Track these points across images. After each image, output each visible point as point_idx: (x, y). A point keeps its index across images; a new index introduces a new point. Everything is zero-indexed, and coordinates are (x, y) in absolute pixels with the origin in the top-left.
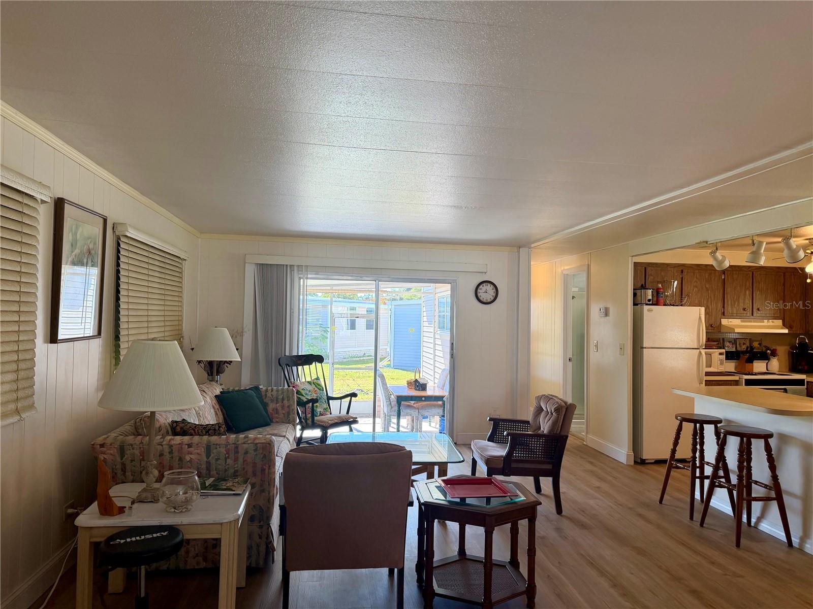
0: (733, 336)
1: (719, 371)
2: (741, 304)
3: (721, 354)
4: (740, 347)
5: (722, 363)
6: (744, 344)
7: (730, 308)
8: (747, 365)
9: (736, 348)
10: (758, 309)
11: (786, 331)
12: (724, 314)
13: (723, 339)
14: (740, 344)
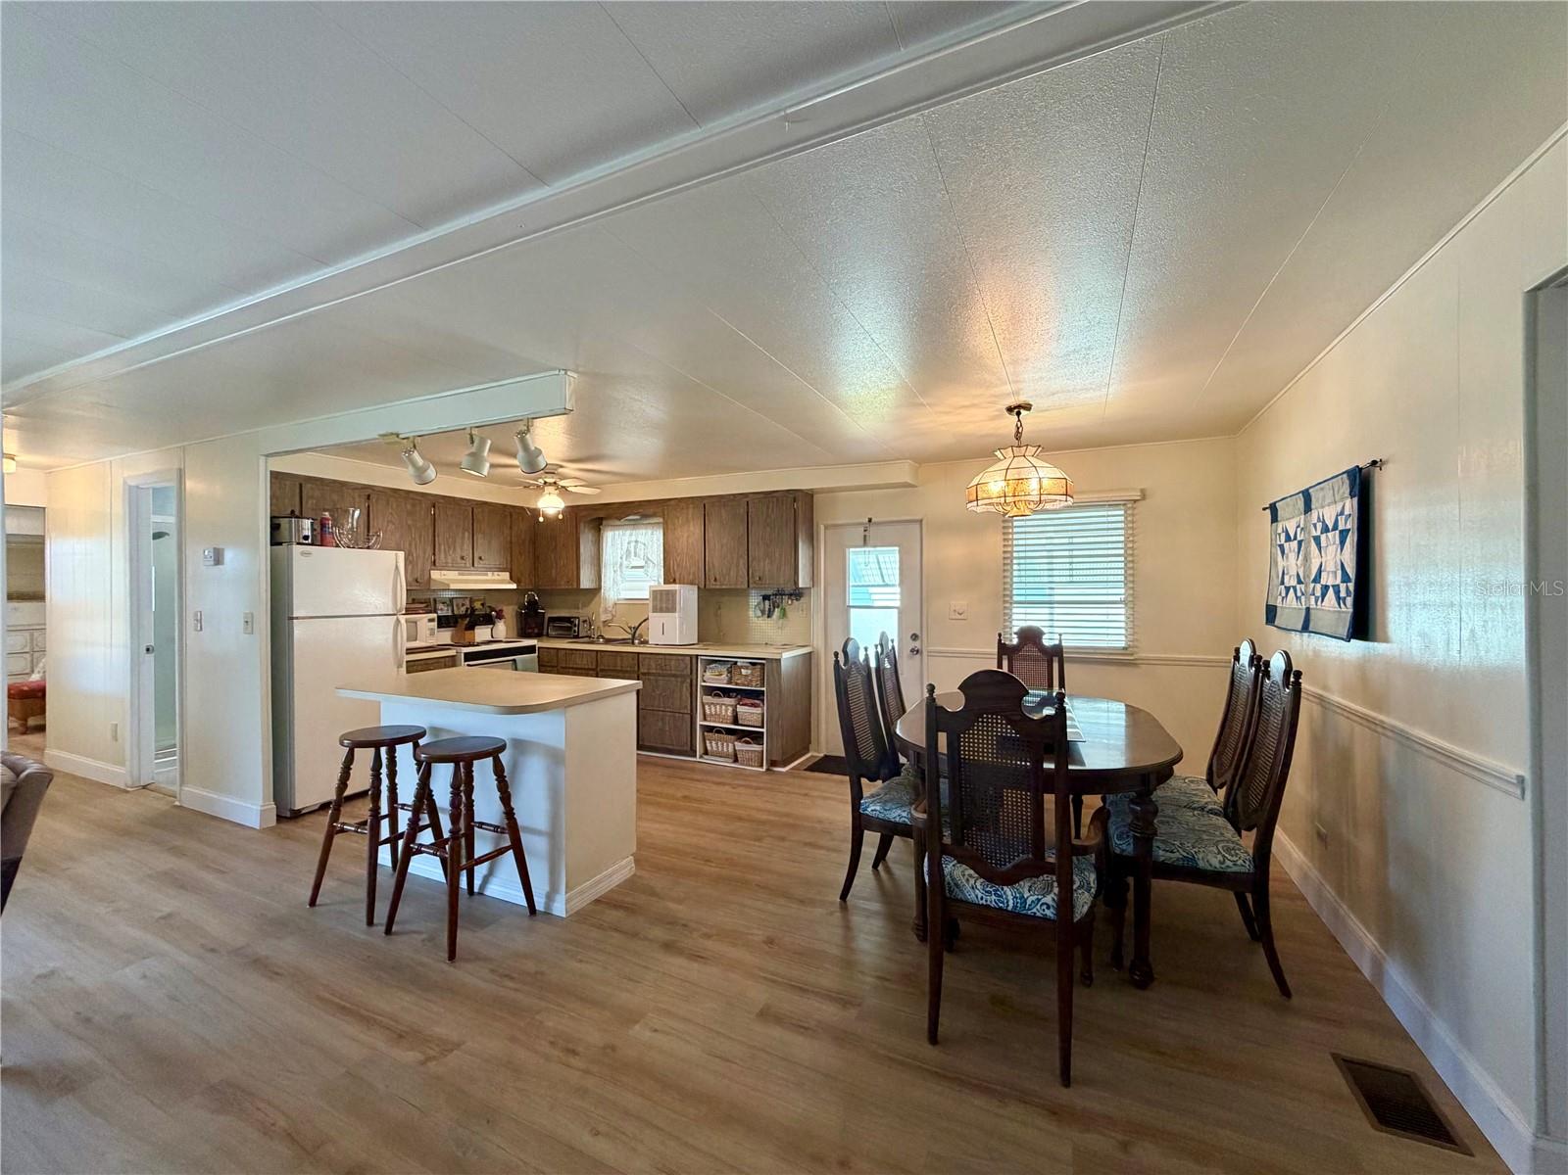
0: (448, 595)
1: (428, 645)
2: (458, 550)
3: (431, 620)
4: (458, 609)
5: (432, 634)
6: (463, 605)
7: (443, 556)
8: (468, 633)
9: (453, 611)
10: (480, 558)
11: (514, 586)
12: (434, 563)
13: (435, 600)
14: (457, 605)
